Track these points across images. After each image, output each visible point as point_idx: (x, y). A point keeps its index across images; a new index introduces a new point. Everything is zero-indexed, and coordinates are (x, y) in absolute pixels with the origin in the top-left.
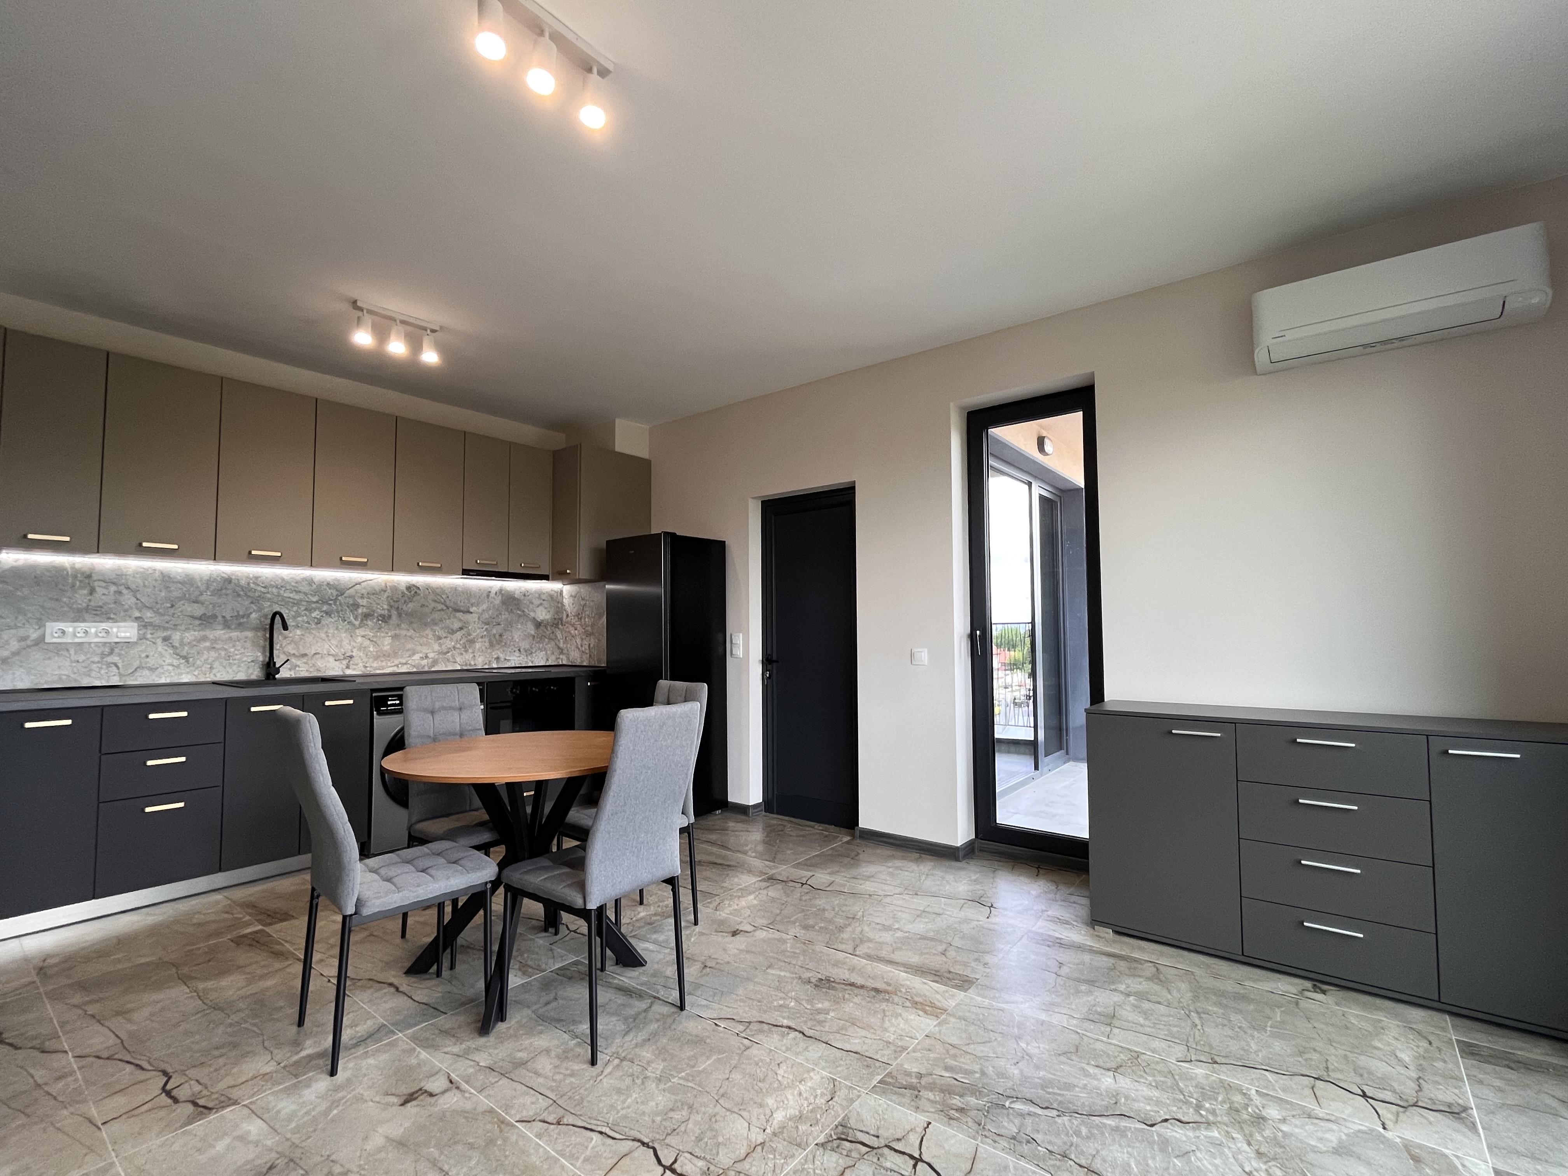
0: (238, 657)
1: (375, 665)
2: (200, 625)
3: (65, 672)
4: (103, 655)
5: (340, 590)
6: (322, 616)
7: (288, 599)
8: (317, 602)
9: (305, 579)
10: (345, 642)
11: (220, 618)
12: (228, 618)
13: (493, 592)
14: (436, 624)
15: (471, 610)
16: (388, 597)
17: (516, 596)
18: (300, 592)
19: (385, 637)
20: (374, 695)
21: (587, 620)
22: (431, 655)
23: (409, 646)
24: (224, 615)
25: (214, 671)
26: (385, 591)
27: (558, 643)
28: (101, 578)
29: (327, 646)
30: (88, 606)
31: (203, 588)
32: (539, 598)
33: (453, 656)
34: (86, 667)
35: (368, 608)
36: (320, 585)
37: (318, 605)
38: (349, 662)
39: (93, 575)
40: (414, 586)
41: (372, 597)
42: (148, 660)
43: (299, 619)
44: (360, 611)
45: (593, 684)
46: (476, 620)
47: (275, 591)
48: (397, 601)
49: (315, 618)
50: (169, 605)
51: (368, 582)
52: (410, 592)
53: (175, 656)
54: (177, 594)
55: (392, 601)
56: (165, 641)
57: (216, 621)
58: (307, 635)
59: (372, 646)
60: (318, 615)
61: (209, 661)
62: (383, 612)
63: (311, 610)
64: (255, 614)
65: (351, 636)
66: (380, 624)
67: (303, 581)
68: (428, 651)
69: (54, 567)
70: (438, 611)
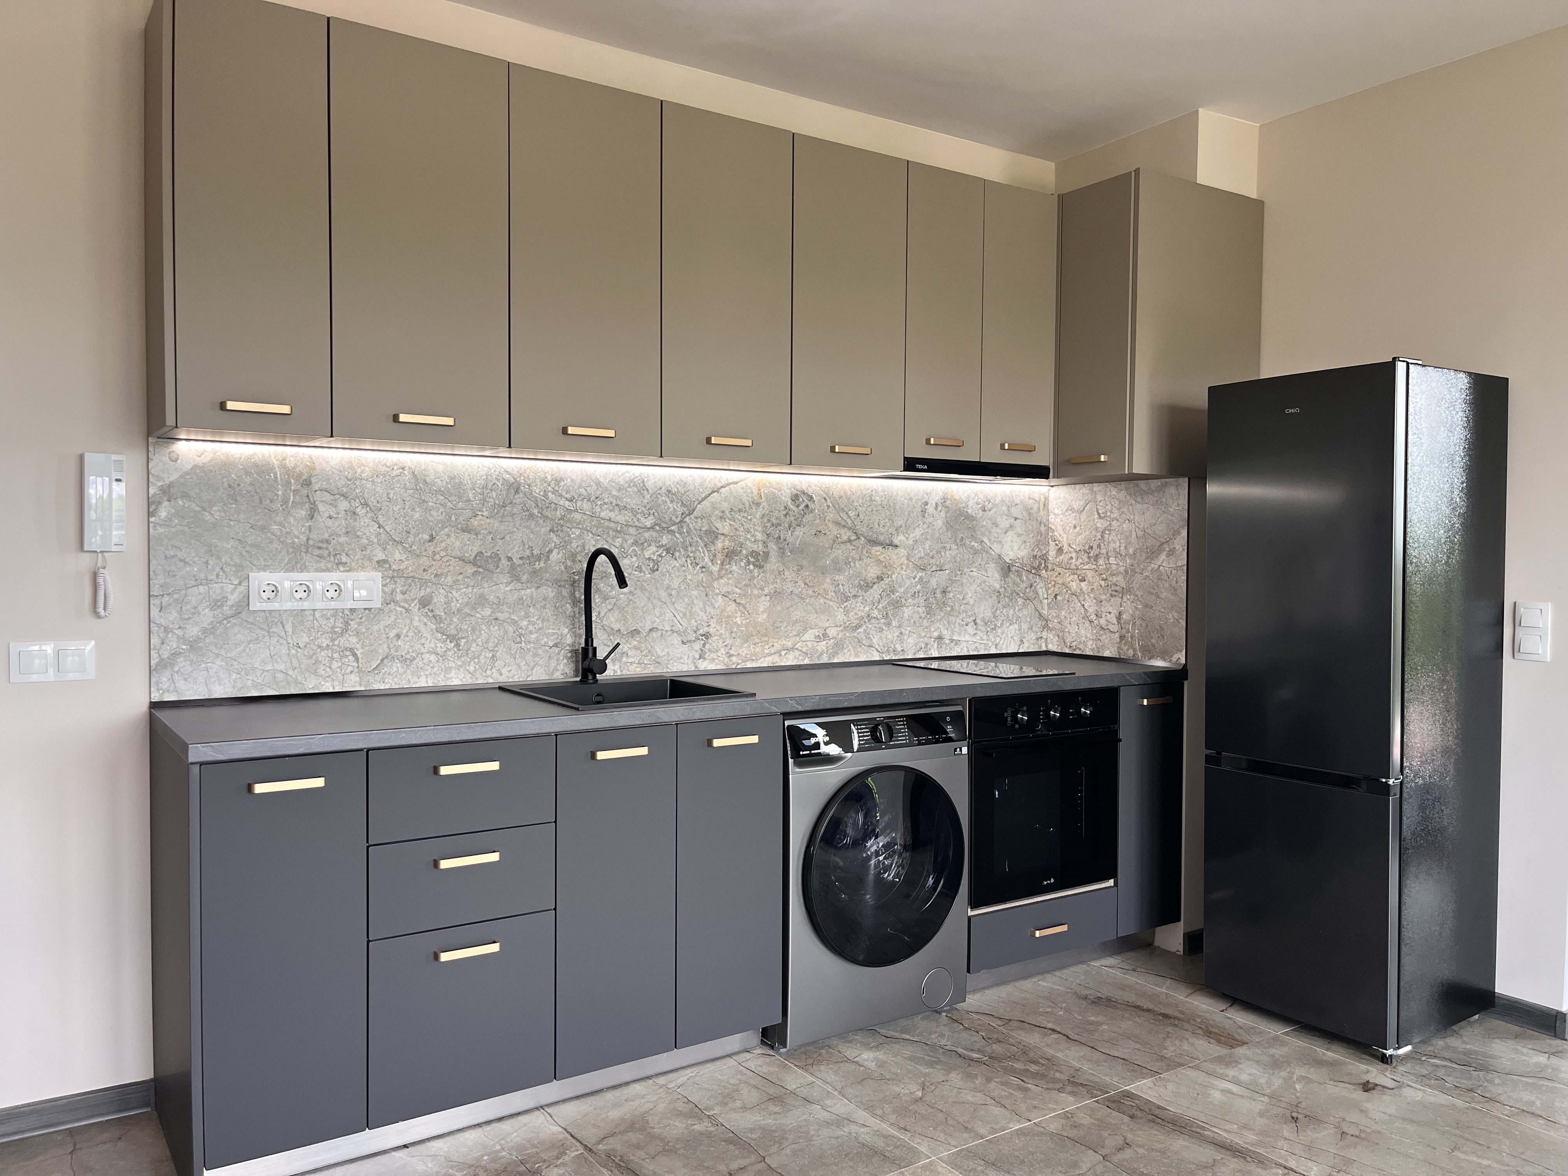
0: (534, 636)
1: (744, 651)
2: (475, 573)
3: (280, 666)
4: (334, 635)
5: (688, 503)
6: (660, 556)
8: (652, 528)
9: (631, 482)
10: (698, 607)
11: (504, 562)
12: (517, 561)
13: (932, 503)
14: (839, 570)
15: (896, 542)
16: (763, 517)
17: (969, 511)
18: (625, 508)
19: (759, 597)
20: (788, 724)
22: (832, 632)
23: (797, 614)
24: (509, 555)
25: (498, 663)
26: (758, 504)
27: (1039, 608)
28: (325, 485)
29: (669, 615)
30: (308, 539)
31: (476, 503)
32: (1009, 515)
33: (867, 634)
34: (311, 658)
35: (732, 538)
36: (656, 495)
37: (654, 534)
38: (704, 645)
39: (313, 480)
40: (804, 493)
41: (738, 515)
42: (400, 643)
44: (719, 545)
45: (1154, 701)
46: (904, 560)
47: (586, 506)
48: (777, 525)
49: (649, 559)
50: (426, 537)
51: (732, 486)
52: (798, 506)
53: (439, 635)
54: (437, 515)
55: (769, 525)
56: (424, 607)
57: (498, 567)
58: (638, 592)
59: (739, 614)
60: (654, 554)
61: (491, 645)
62: (756, 547)
63: (642, 544)
64: (558, 553)
65: (706, 595)
66: (751, 572)
67: (629, 487)
68: (827, 624)
69: (256, 465)
70: (842, 543)
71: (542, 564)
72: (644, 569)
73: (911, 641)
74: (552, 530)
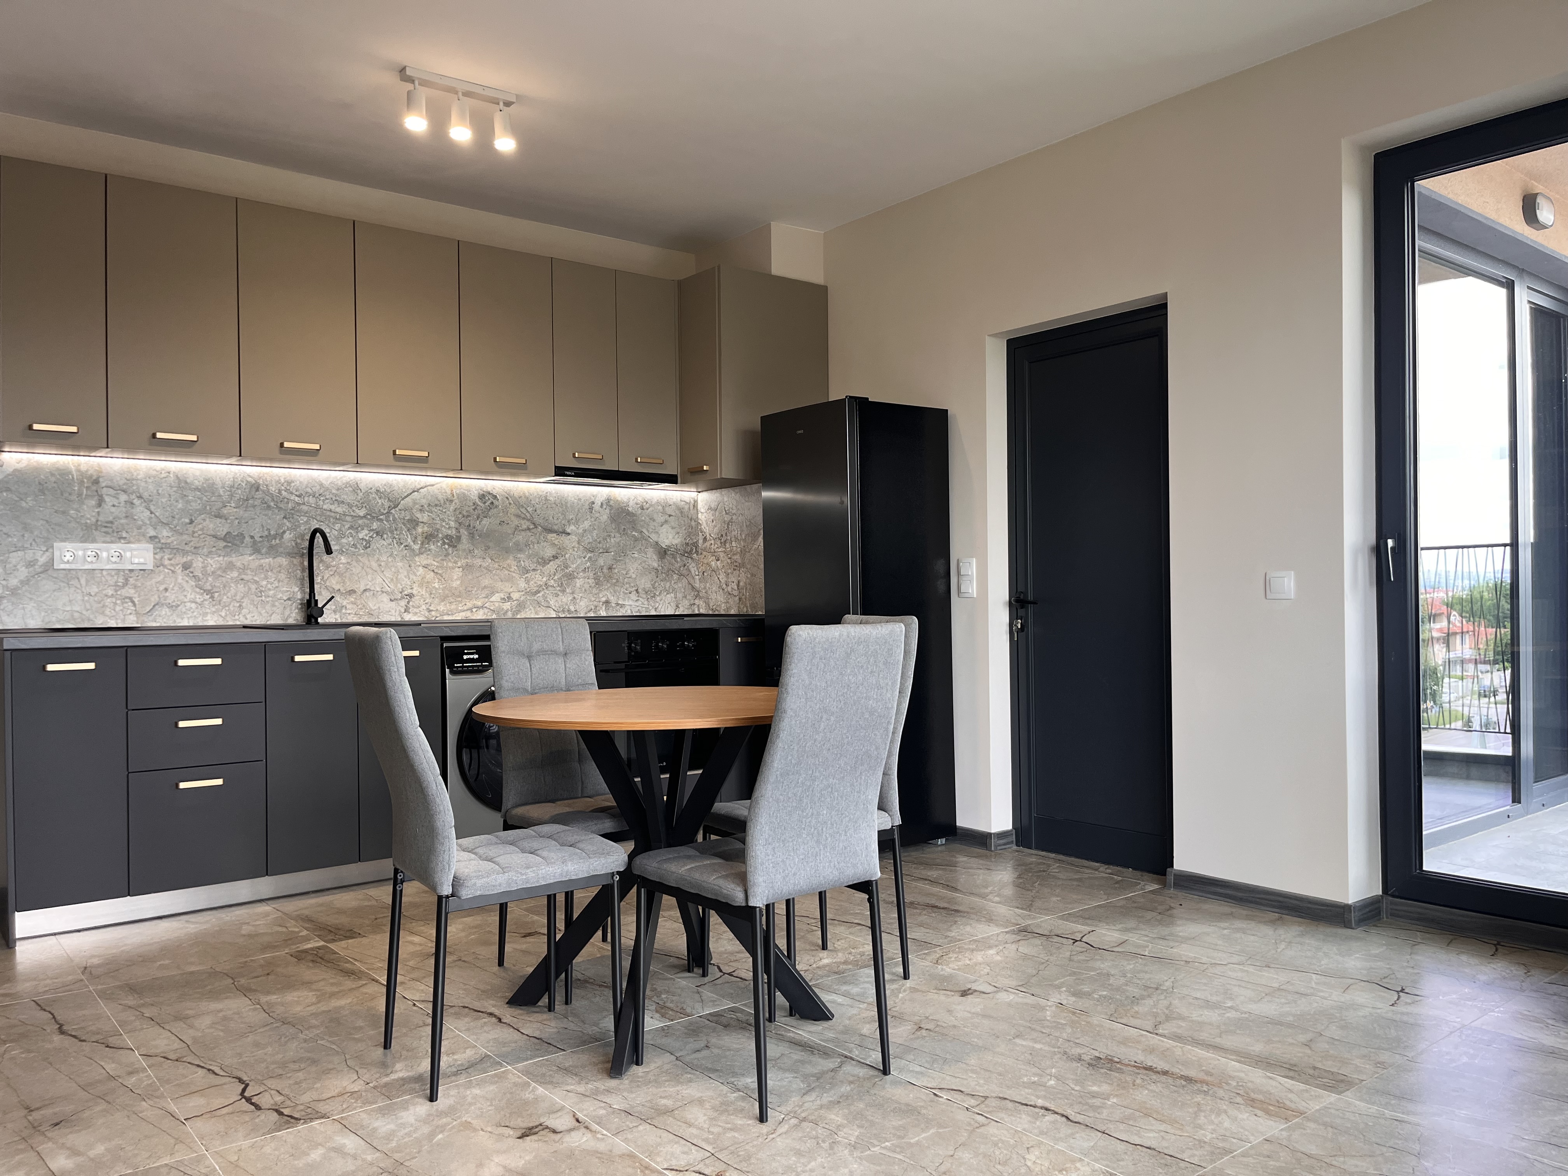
0: (272, 592)
1: (442, 608)
2: (225, 547)
3: (77, 608)
4: (117, 588)
5: (394, 500)
6: (371, 537)
7: (328, 513)
8: (365, 517)
9: (348, 484)
10: (402, 575)
11: (248, 539)
12: (258, 539)
13: (598, 503)
14: (520, 551)
15: (568, 531)
16: (455, 510)
17: (630, 509)
18: (343, 502)
19: (453, 568)
20: (445, 645)
21: (734, 544)
22: (515, 596)
23: (486, 582)
24: (252, 534)
25: (244, 611)
26: (451, 501)
27: (692, 582)
28: (109, 483)
29: (379, 580)
30: (97, 521)
31: (225, 497)
32: (664, 513)
33: (545, 598)
34: (100, 603)
35: (430, 525)
36: (367, 494)
37: (366, 521)
38: (408, 602)
39: (101, 480)
40: (489, 493)
41: (433, 509)
42: (167, 594)
43: (344, 541)
44: (420, 530)
45: (745, 639)
46: (575, 544)
47: (312, 500)
48: (468, 516)
49: (362, 539)
50: (187, 521)
51: (429, 487)
52: (485, 503)
53: (198, 590)
54: (196, 506)
55: (460, 516)
56: (186, 570)
57: (243, 543)
58: (354, 563)
59: (437, 580)
60: (366, 535)
61: (238, 598)
62: (450, 532)
63: (357, 528)
64: (290, 534)
65: (410, 566)
66: (446, 550)
67: (346, 487)
68: (511, 590)
69: (58, 469)
70: (523, 530)
71: (277, 541)
72: (358, 546)
73: (582, 603)
74: (285, 517)
